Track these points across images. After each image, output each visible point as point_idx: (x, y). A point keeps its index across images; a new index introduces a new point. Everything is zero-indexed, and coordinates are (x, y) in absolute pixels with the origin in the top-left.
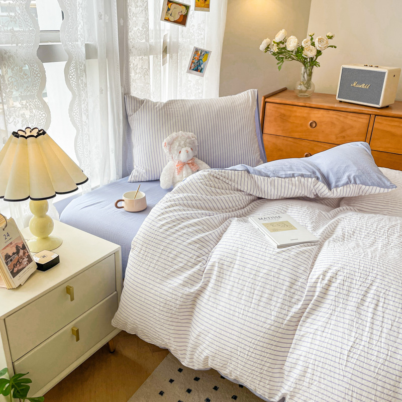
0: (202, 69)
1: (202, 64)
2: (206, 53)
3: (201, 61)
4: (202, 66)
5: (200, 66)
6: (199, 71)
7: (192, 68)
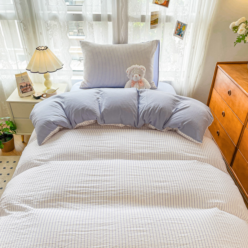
0: (182, 35)
1: (182, 31)
2: (185, 25)
3: (181, 30)
4: (182, 33)
5: (181, 33)
6: (180, 35)
7: (177, 33)
